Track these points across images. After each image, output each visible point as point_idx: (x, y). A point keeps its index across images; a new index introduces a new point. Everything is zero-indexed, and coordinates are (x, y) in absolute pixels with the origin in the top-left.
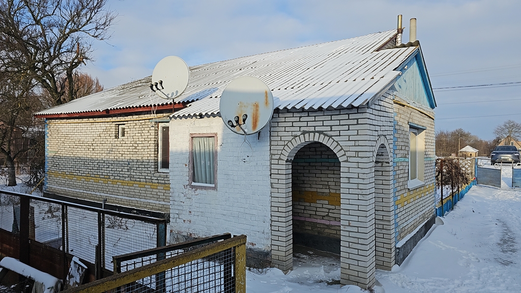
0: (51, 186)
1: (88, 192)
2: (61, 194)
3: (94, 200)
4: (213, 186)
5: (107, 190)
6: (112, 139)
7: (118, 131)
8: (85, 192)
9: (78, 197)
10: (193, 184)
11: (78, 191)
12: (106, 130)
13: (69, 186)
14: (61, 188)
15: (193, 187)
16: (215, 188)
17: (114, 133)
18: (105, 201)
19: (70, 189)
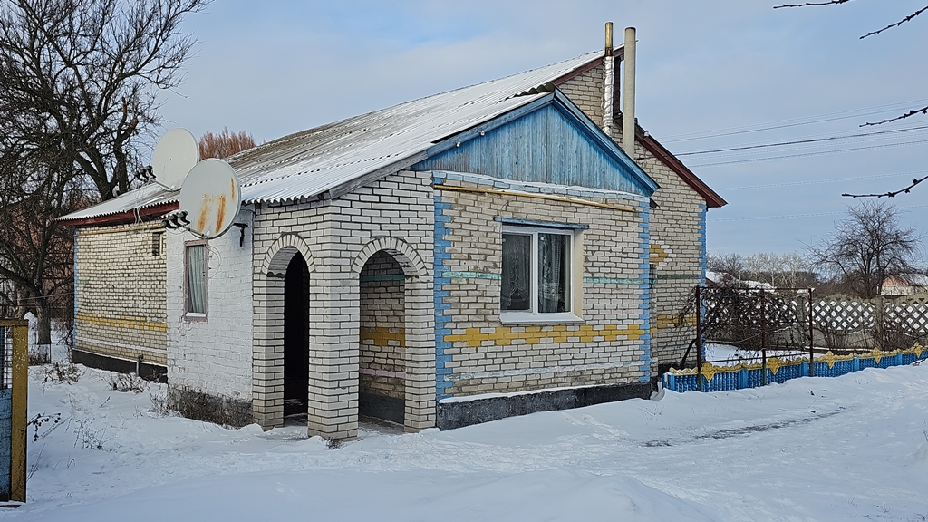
0: (81, 338)
1: (122, 345)
2: (92, 351)
3: (129, 357)
4: (204, 315)
5: (144, 340)
6: (149, 257)
7: (159, 245)
8: (119, 345)
9: (111, 354)
10: (189, 314)
11: (110, 344)
12: (143, 243)
13: (101, 336)
14: (93, 341)
15: (187, 319)
16: (205, 319)
17: (151, 246)
18: (141, 357)
19: (102, 342)
